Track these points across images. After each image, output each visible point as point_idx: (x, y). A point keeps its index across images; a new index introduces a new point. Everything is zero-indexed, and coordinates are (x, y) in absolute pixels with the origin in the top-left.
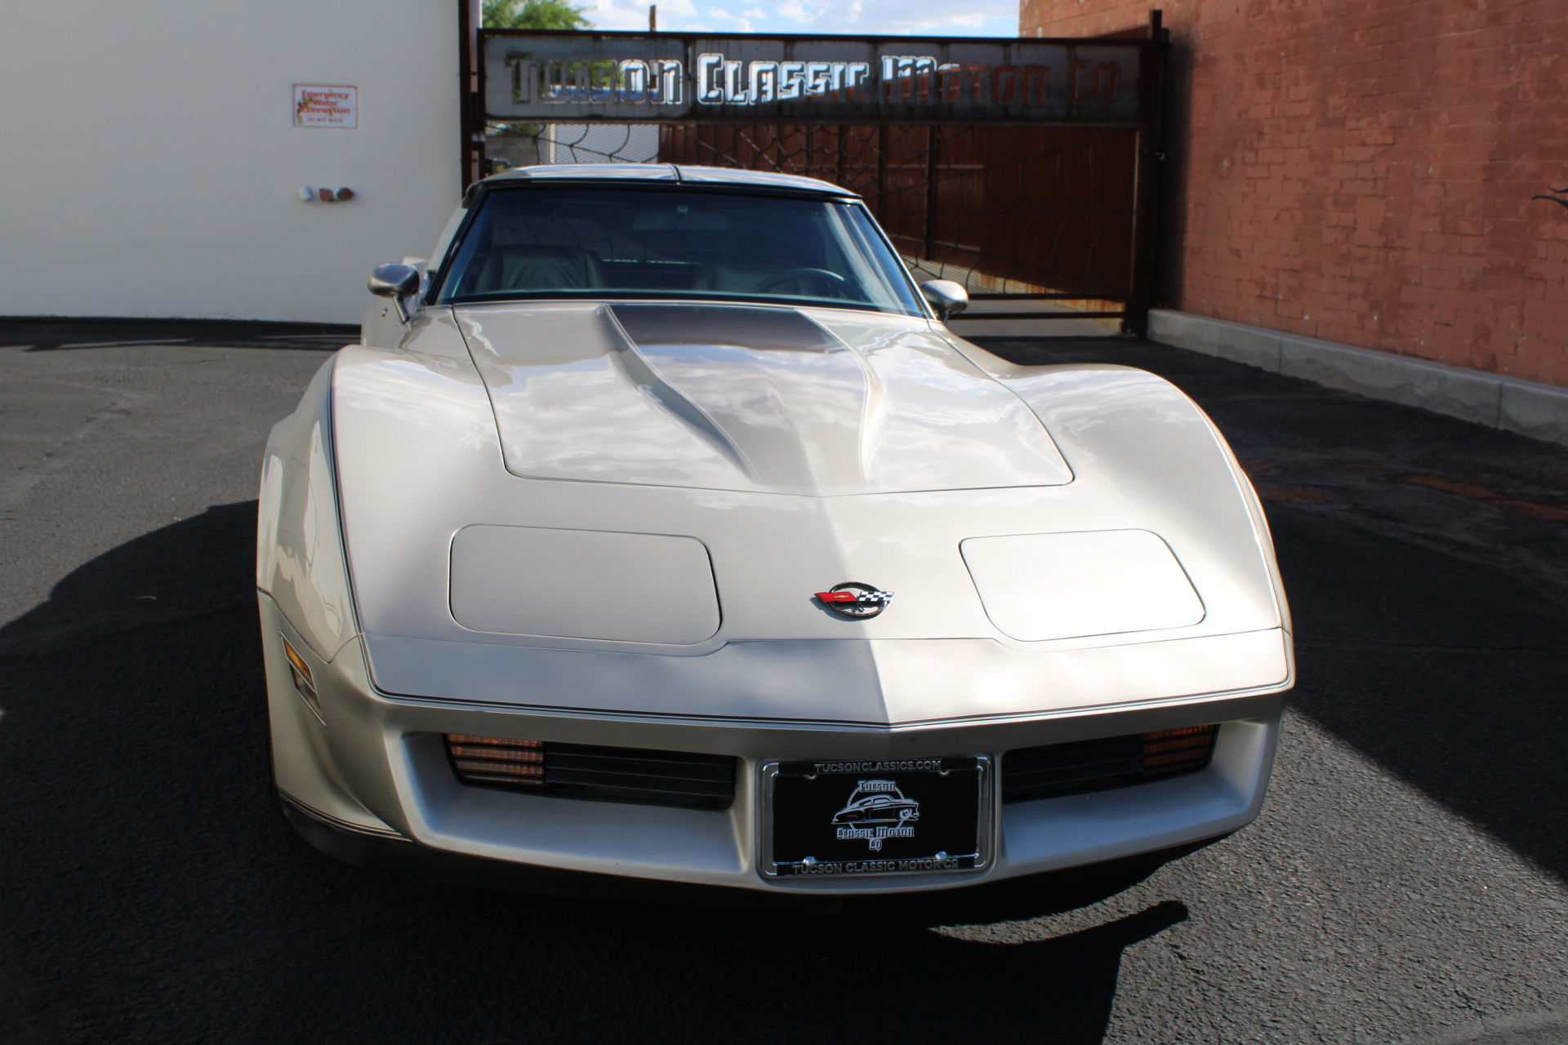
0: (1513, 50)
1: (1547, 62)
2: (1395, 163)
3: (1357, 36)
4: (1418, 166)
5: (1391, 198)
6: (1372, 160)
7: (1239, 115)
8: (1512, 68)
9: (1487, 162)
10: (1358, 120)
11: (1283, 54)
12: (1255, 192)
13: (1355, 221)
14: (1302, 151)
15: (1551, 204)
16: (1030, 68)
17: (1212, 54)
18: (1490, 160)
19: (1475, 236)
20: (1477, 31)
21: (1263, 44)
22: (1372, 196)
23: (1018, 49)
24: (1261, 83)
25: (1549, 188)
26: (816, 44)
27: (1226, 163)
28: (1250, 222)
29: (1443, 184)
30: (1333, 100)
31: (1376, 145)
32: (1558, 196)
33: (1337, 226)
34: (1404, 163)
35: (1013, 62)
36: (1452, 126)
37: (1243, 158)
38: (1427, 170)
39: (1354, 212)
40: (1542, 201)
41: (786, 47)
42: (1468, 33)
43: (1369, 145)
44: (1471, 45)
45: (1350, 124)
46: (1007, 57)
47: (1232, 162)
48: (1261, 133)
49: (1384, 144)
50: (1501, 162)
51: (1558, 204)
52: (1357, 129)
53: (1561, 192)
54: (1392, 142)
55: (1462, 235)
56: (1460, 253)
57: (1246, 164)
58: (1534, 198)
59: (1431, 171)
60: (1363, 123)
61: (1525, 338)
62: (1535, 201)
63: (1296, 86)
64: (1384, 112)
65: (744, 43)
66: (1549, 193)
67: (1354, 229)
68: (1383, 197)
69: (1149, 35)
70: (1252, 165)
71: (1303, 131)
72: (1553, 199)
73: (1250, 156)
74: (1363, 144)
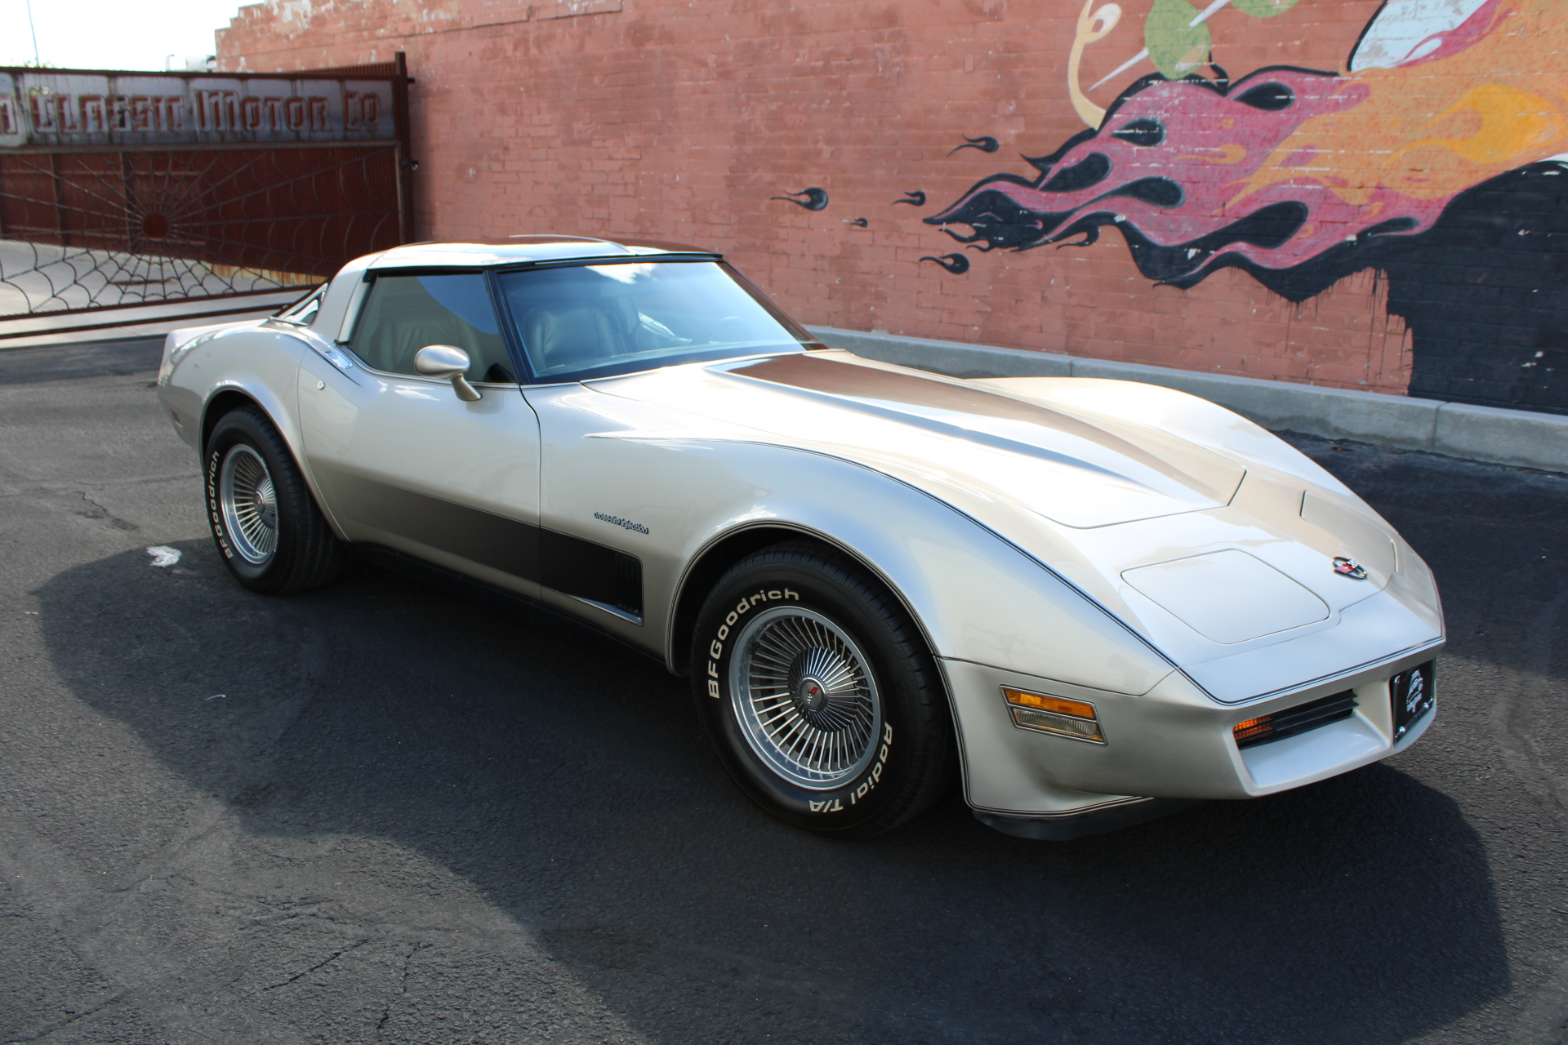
0: (743, 96)
1: (773, 107)
2: (643, 173)
3: (596, 80)
4: (666, 175)
5: (643, 198)
6: (621, 170)
7: (482, 135)
8: (744, 109)
9: (728, 173)
10: (604, 141)
11: (522, 89)
12: (505, 193)
13: (609, 214)
14: (550, 162)
15: (788, 204)
16: (312, 100)
17: (447, 87)
18: (731, 172)
19: (723, 224)
20: (709, 82)
21: (501, 81)
22: (624, 196)
23: (302, 83)
24: (502, 110)
25: (785, 192)
26: (136, 79)
27: (471, 171)
28: (503, 216)
29: (691, 189)
30: (578, 126)
31: (624, 159)
32: (793, 198)
33: (593, 218)
34: (652, 173)
35: (300, 94)
36: (694, 147)
37: (489, 167)
38: (675, 177)
39: (608, 207)
40: (780, 201)
41: (109, 82)
42: (701, 83)
43: (617, 159)
44: (705, 92)
45: (595, 144)
46: (294, 90)
47: (479, 170)
48: (506, 149)
49: (632, 159)
50: (741, 174)
51: (793, 203)
52: (604, 147)
53: (795, 195)
54: (639, 157)
55: (712, 224)
56: (711, 236)
57: (494, 172)
58: (772, 199)
59: (678, 179)
60: (609, 143)
61: (775, 294)
62: (774, 201)
63: (539, 113)
64: (629, 135)
65: (71, 78)
66: (785, 196)
67: (609, 220)
68: (635, 197)
69: (398, 72)
70: (500, 173)
71: (549, 148)
72: (789, 199)
73: (497, 166)
74: (611, 158)
